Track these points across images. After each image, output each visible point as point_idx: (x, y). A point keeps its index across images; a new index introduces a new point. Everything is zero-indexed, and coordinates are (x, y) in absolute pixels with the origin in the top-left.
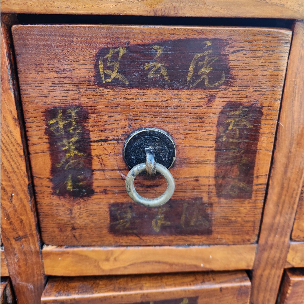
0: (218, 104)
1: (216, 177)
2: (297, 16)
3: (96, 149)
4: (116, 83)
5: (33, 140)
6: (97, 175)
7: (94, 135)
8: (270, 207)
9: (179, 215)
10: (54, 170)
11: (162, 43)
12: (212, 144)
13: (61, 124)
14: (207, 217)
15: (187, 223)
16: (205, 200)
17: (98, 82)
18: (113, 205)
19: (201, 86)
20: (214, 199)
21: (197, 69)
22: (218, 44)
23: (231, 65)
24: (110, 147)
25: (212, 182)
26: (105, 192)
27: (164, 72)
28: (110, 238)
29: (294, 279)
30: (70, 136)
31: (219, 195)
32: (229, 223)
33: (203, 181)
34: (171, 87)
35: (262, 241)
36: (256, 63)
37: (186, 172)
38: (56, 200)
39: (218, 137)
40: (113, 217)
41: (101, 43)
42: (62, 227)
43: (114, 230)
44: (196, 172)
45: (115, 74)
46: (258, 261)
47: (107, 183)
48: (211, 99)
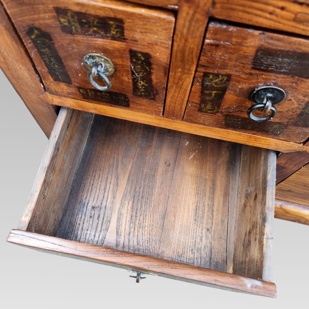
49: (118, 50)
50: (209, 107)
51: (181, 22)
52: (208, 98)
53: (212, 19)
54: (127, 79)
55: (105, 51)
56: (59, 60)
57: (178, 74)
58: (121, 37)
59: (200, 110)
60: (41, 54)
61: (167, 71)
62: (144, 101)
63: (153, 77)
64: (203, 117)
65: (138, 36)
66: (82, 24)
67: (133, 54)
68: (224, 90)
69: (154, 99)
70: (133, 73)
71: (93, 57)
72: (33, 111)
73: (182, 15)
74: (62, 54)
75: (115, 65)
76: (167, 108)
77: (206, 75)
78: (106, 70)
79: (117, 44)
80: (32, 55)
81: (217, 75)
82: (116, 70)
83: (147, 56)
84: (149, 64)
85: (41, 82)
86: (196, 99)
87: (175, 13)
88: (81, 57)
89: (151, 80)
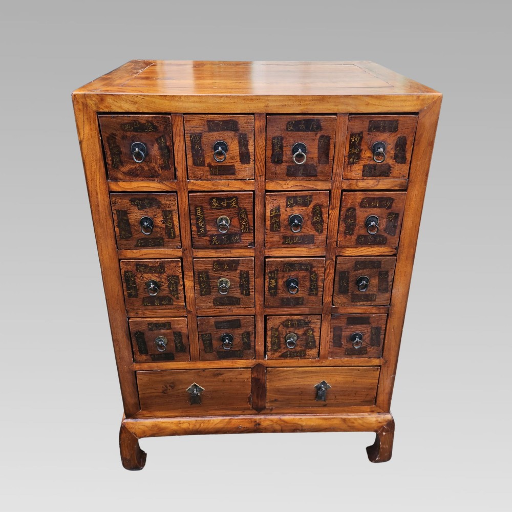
0: (318, 136)
1: (318, 157)
2: (337, 112)
3: (285, 149)
4: (292, 130)
5: (268, 146)
6: (284, 157)
7: (284, 145)
8: (335, 166)
9: (307, 169)
10: (272, 155)
11: (304, 120)
12: (317, 147)
13: (276, 142)
14: (316, 170)
15: (310, 173)
16: (315, 164)
17: (287, 130)
18: (288, 166)
19: (314, 131)
20: (318, 165)
21: (313, 126)
22: (318, 120)
23: (322, 125)
24: (288, 148)
25: (317, 159)
26: (286, 162)
27: (304, 128)
28: (286, 178)
29: (344, 193)
30: (278, 145)
31: (319, 163)
32: (322, 172)
33: (315, 159)
34: (306, 131)
35: (333, 179)
36: (328, 125)
37: (309, 155)
38: (272, 165)
39: (318, 145)
40: (288, 171)
41: (289, 120)
42: (272, 173)
43: (288, 175)
44: (312, 156)
45: (291, 128)
46: (332, 186)
47: (287, 159)
48: (316, 134)
49: (169, 333)
50: (208, 349)
51: (189, 319)
52: (206, 345)
53: (198, 317)
54: (173, 344)
55: (164, 334)
56: (145, 343)
57: (192, 337)
58: (170, 328)
59: (206, 352)
60: (138, 342)
61: (188, 337)
62: (181, 354)
63: (183, 341)
64: (208, 356)
65: (176, 326)
66: (156, 327)
67: (174, 333)
68: (211, 340)
69: (185, 352)
70: (175, 341)
71: (159, 338)
72: (121, 379)
73: (189, 317)
74: (146, 340)
75: (168, 339)
76: (191, 355)
77: (202, 335)
78: (164, 343)
79: (168, 331)
80: (133, 344)
81: (206, 334)
82: (168, 341)
83: (180, 333)
84: (181, 336)
85: (133, 358)
86: (202, 347)
87: (186, 317)
88: (154, 339)
89: (182, 342)
